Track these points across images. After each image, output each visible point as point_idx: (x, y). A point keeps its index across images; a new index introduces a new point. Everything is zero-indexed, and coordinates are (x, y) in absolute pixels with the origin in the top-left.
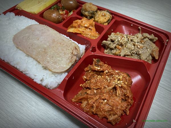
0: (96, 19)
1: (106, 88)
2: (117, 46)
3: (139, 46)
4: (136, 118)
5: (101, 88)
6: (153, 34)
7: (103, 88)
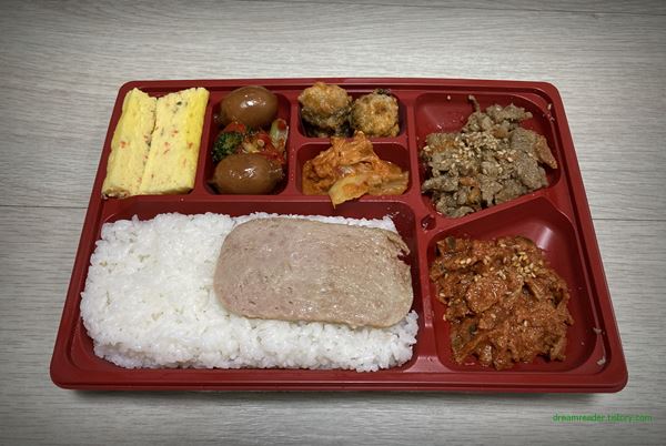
0: (367, 129)
1: (507, 296)
2: (462, 180)
3: (509, 156)
4: (597, 323)
5: (498, 302)
6: (512, 105)
7: (501, 299)
